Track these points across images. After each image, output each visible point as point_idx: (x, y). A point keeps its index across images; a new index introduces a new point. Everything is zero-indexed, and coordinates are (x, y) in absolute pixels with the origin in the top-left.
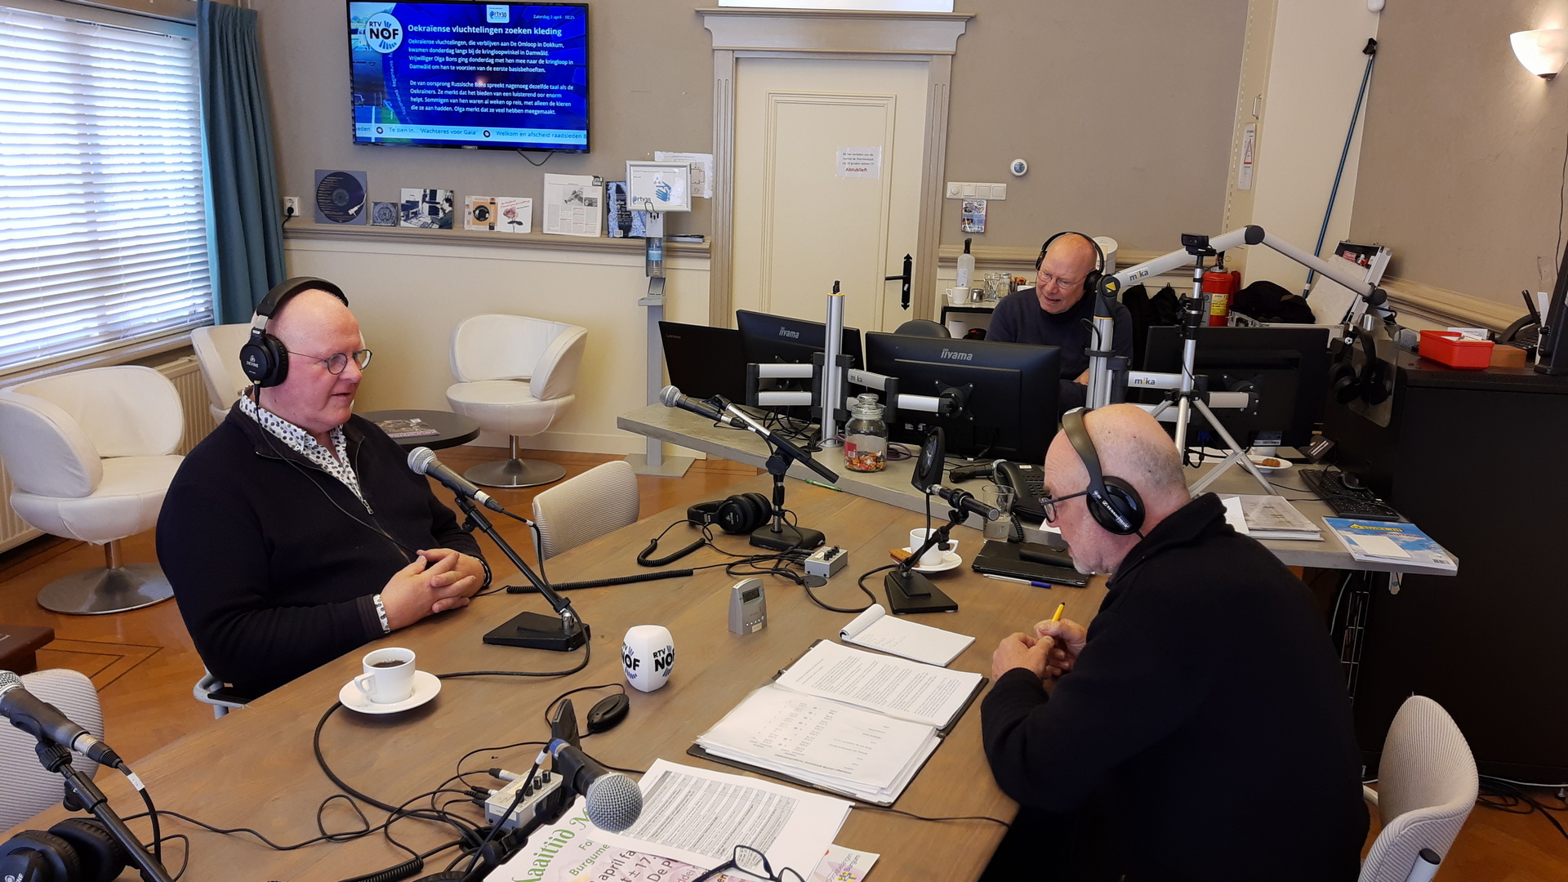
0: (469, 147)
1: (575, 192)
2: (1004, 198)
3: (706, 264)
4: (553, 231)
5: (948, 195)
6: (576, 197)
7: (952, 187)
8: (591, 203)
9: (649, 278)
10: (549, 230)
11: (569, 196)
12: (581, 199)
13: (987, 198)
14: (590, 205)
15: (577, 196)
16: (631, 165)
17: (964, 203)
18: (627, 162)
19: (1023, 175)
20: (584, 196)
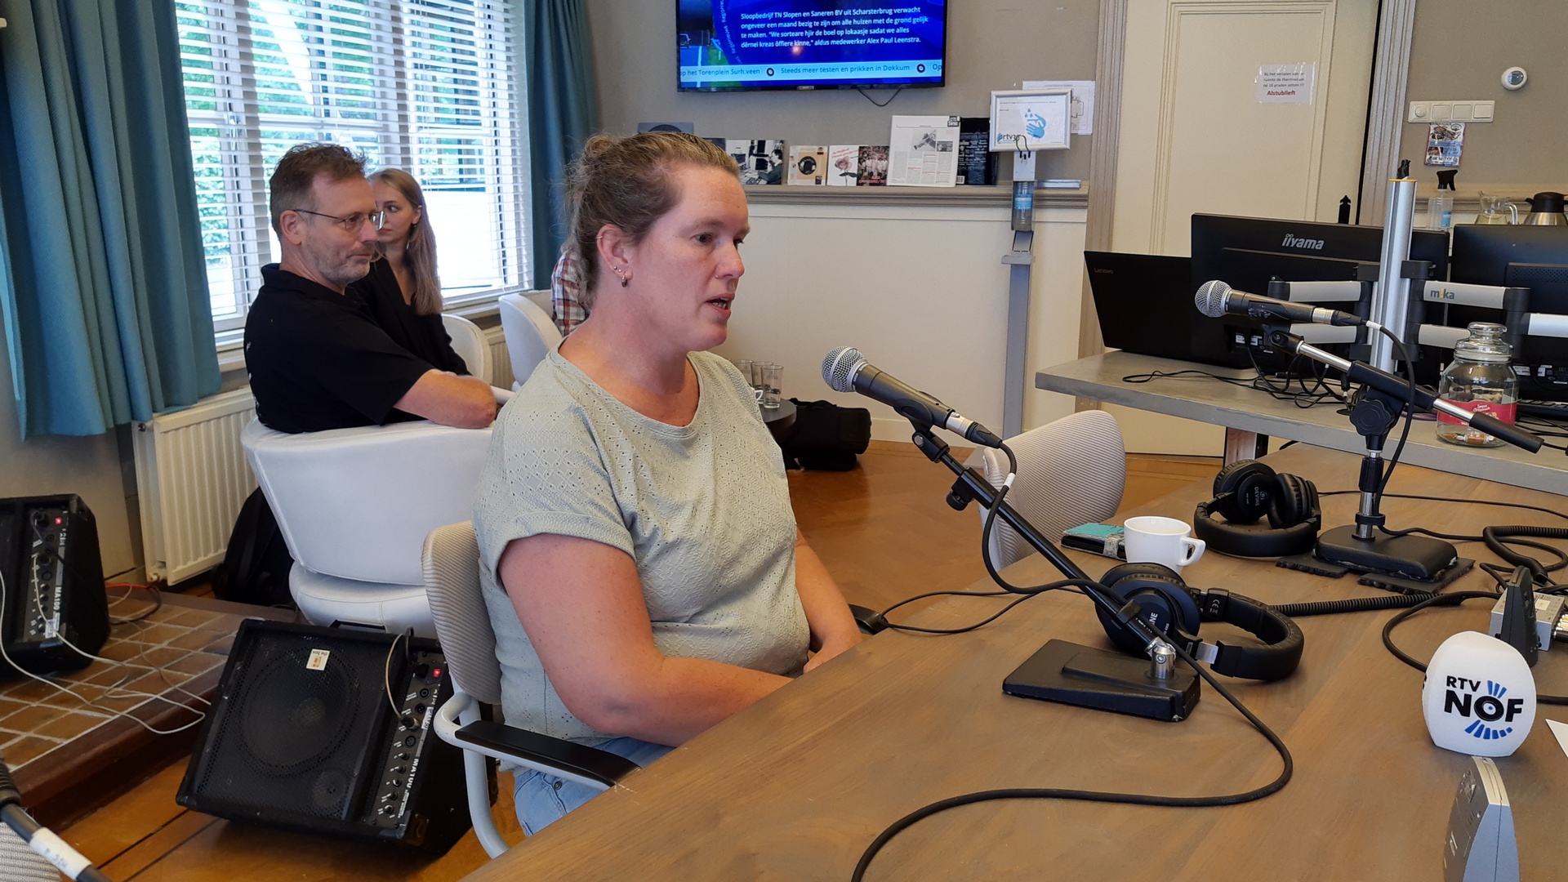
0: (804, 88)
1: (926, 136)
2: (1491, 120)
3: (1082, 215)
4: (899, 182)
5: (1412, 117)
6: (927, 141)
7: (1417, 109)
8: (945, 147)
9: (1014, 232)
10: (893, 181)
11: (921, 140)
12: (933, 144)
13: (1467, 120)
14: (944, 150)
15: (929, 140)
16: (997, 97)
17: (1432, 127)
18: (992, 92)
19: (1520, 89)
20: (937, 140)
